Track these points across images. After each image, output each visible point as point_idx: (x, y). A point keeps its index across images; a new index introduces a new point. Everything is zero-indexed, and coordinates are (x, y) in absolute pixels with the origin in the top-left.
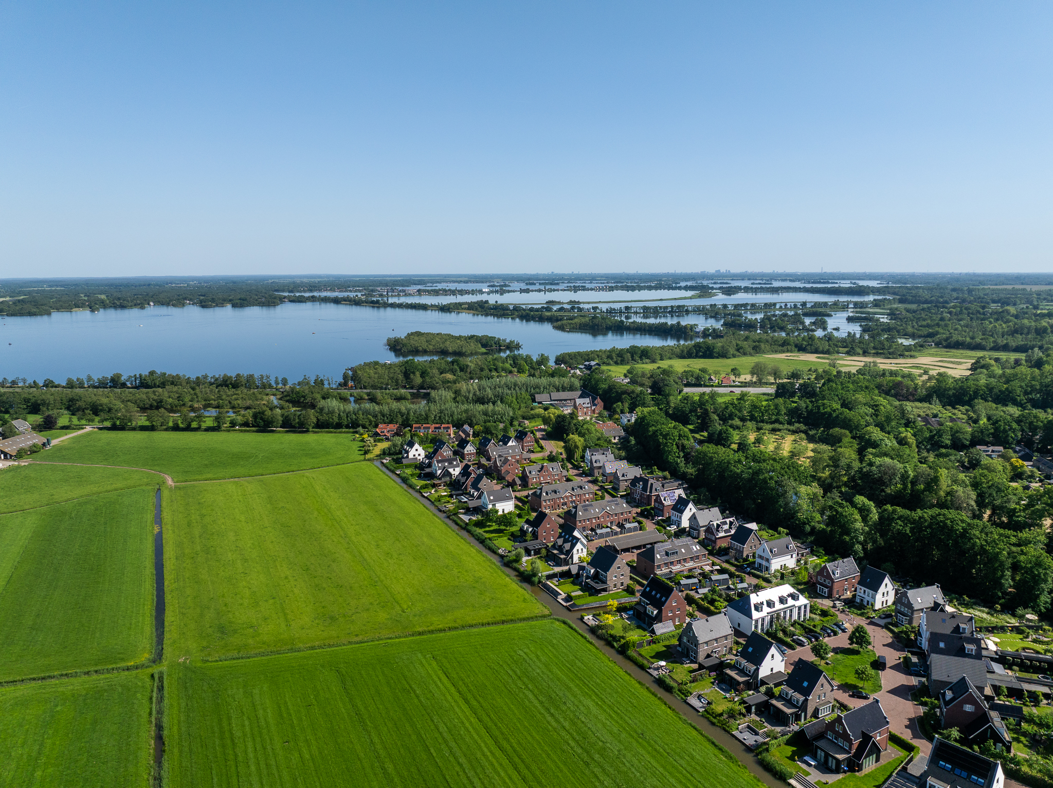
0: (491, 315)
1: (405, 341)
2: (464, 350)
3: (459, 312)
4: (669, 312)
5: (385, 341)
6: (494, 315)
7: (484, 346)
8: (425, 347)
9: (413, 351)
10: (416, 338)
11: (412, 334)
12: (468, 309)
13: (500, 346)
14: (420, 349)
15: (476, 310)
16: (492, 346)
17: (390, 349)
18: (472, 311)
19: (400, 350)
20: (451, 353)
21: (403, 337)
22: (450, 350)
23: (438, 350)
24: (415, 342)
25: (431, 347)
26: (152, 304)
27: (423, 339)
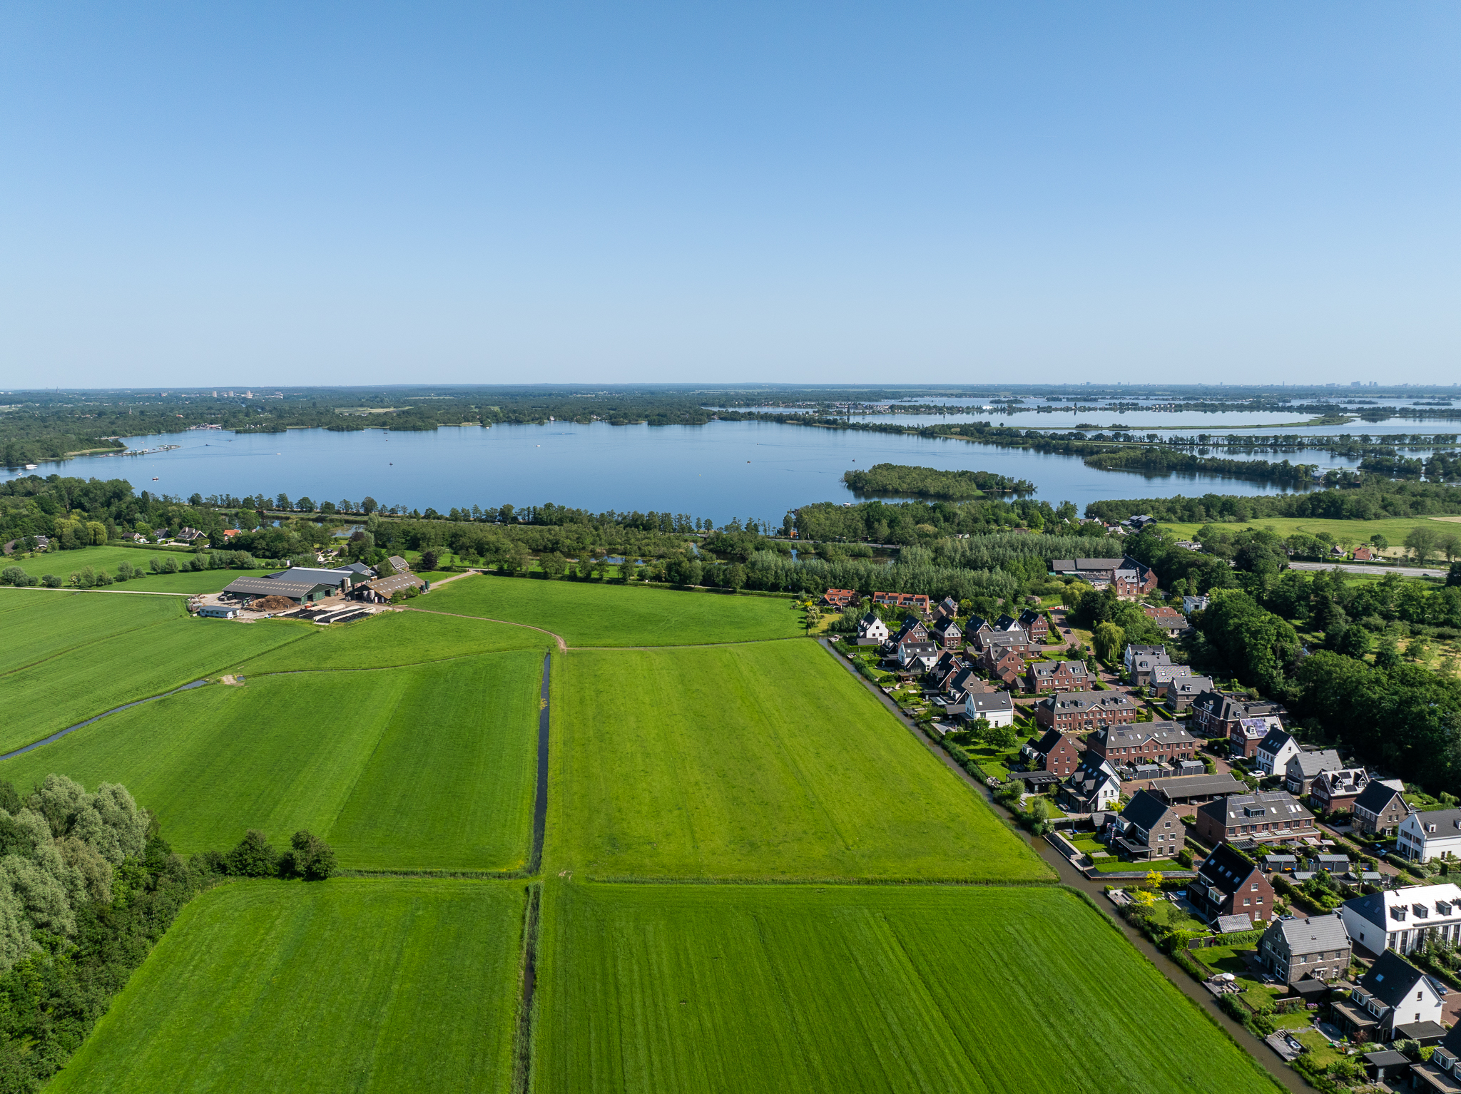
0: (993, 443)
1: (869, 477)
2: (951, 492)
3: (947, 439)
4: (1271, 445)
5: (842, 476)
6: (998, 444)
7: (980, 486)
8: (896, 486)
9: (880, 491)
10: (885, 473)
11: (879, 466)
12: (961, 434)
13: (1004, 488)
14: (890, 487)
15: (972, 435)
16: (991, 487)
17: (849, 487)
18: (965, 437)
19: (862, 488)
20: (932, 496)
21: (866, 471)
22: (932, 491)
23: (915, 490)
24: (884, 478)
25: (905, 486)
26: (552, 418)
27: (894, 474)
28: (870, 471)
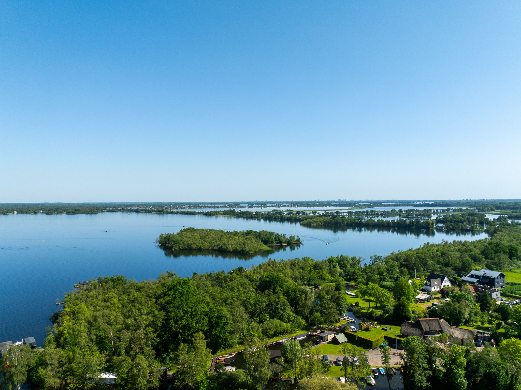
1: (177, 238)
2: (247, 249)
3: (217, 216)
5: (158, 237)
6: (244, 218)
7: (265, 242)
8: (200, 245)
9: (186, 249)
10: (189, 234)
11: (185, 230)
13: (281, 242)
14: (194, 246)
16: (272, 242)
17: (161, 247)
19: (171, 248)
20: (230, 252)
21: (175, 234)
22: (230, 248)
23: (216, 248)
24: (188, 240)
25: (206, 245)
26: (15, 212)
27: (197, 235)
28: (178, 234)
